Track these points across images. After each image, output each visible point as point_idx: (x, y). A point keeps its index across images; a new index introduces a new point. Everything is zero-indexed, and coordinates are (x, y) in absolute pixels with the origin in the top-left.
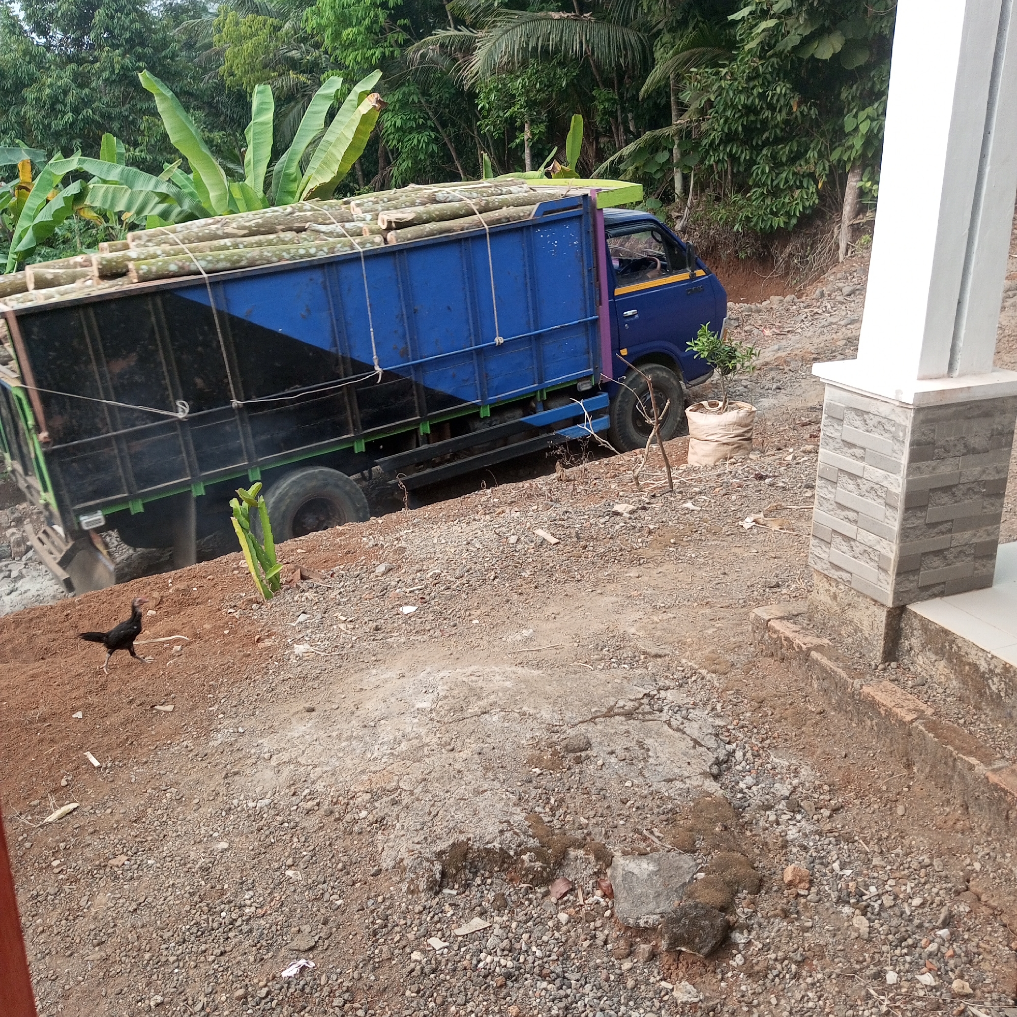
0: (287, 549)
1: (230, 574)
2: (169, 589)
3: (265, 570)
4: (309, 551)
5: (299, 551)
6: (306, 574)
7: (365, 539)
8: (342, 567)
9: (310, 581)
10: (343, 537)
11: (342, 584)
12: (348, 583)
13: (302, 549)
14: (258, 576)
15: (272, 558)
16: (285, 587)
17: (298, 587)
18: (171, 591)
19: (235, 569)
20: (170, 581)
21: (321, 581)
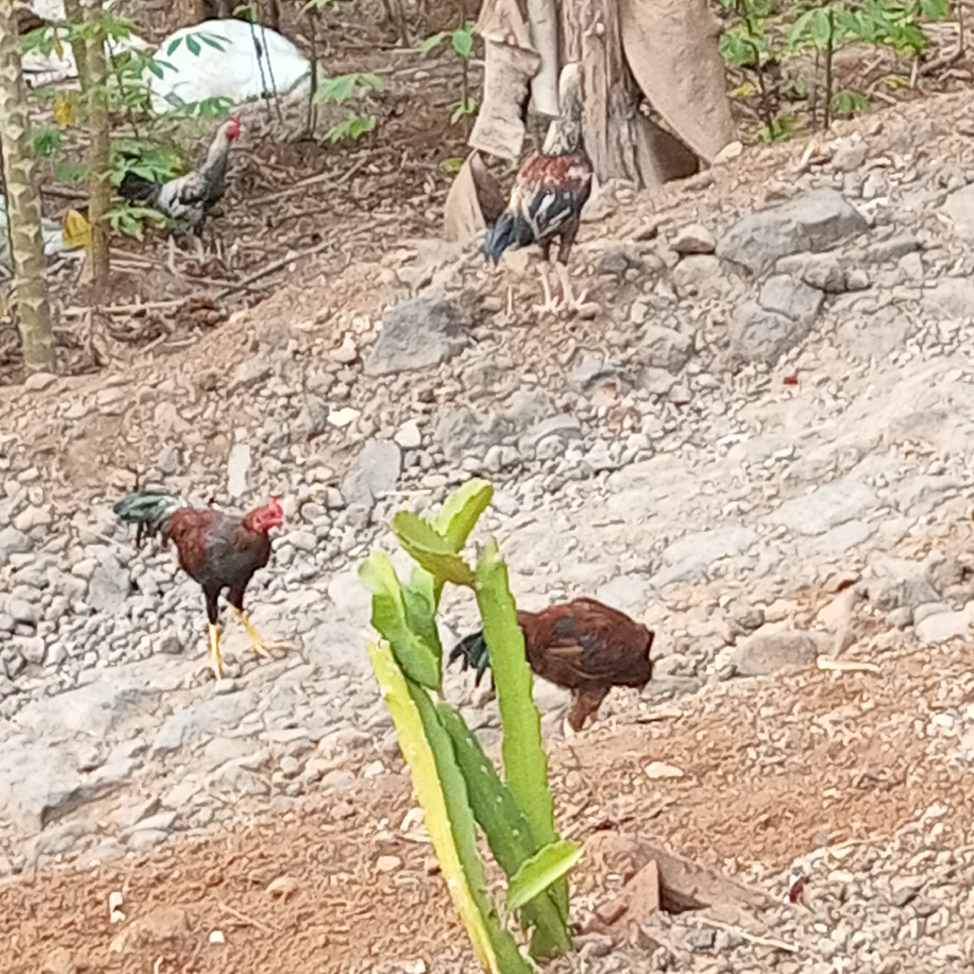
0: (606, 758)
1: (363, 870)
2: (109, 933)
3: (508, 869)
4: (701, 773)
5: (655, 770)
6: (683, 885)
7: (943, 720)
8: (840, 852)
9: (699, 918)
10: (848, 710)
11: (840, 933)
12: (866, 934)
13: (667, 758)
14: (477, 895)
15: (538, 815)
16: (591, 942)
17: (648, 944)
18: (117, 944)
19: (382, 849)
20: (116, 899)
21: (747, 918)
